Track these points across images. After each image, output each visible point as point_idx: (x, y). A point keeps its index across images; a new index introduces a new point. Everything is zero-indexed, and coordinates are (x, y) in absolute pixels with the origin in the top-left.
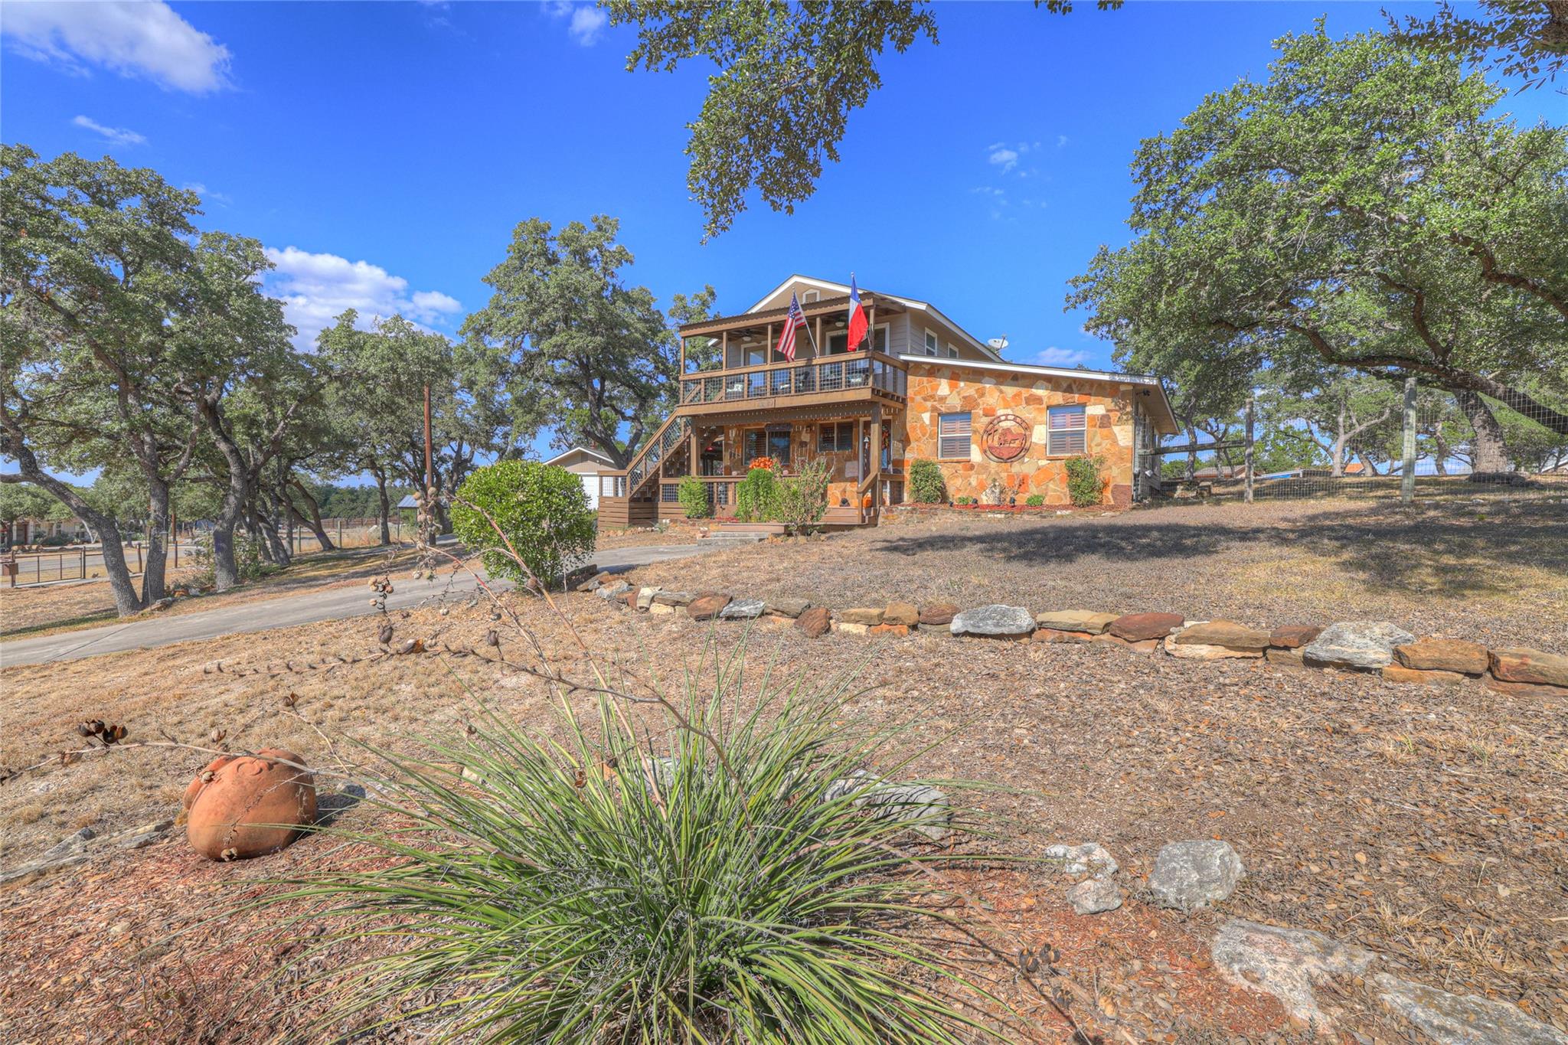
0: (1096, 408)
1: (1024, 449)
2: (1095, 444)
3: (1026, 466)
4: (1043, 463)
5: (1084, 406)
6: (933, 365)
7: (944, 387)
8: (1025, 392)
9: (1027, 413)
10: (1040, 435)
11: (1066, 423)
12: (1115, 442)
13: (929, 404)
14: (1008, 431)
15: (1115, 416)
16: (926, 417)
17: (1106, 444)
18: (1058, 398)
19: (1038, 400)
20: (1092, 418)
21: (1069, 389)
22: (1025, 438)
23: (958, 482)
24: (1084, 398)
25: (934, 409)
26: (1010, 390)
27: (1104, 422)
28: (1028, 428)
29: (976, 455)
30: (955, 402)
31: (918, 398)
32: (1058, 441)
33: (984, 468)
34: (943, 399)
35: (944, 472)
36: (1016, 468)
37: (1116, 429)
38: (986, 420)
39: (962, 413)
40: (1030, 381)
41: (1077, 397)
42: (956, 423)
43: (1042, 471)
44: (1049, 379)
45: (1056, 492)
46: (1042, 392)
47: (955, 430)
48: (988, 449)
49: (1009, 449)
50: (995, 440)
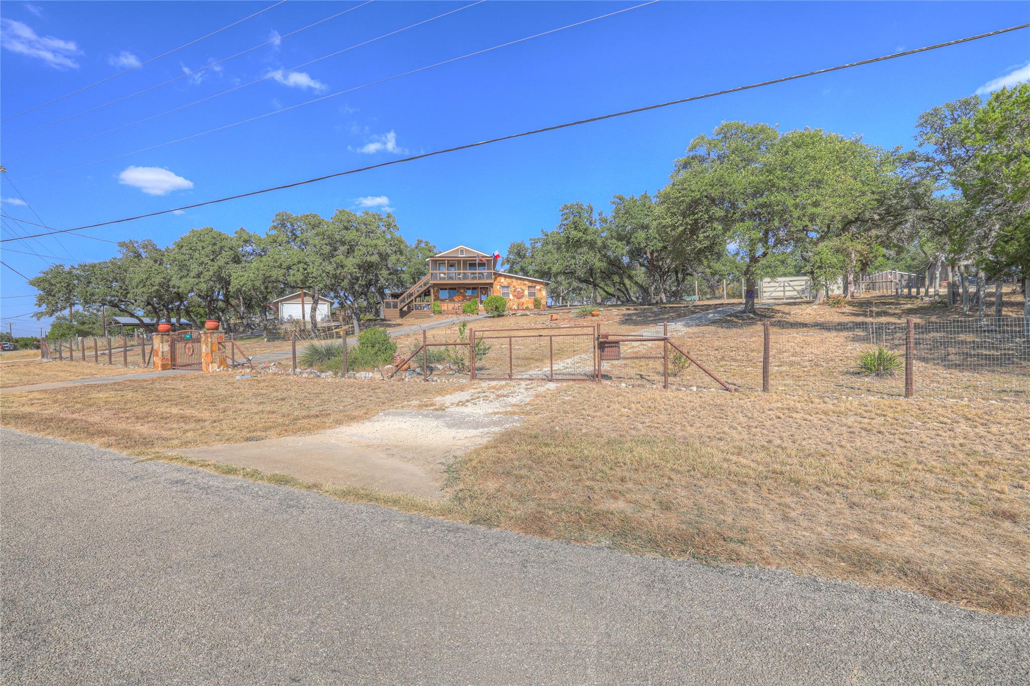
0: (538, 287)
1: (522, 296)
2: (538, 295)
3: (523, 300)
4: (528, 299)
5: (535, 287)
7: (503, 280)
8: (523, 282)
9: (524, 287)
10: (526, 292)
11: (532, 290)
14: (519, 291)
15: (542, 289)
16: (498, 287)
17: (541, 295)
18: (530, 284)
19: (526, 285)
20: (537, 289)
21: (532, 282)
22: (523, 293)
24: (536, 284)
25: (500, 285)
26: (519, 282)
27: (540, 290)
28: (524, 291)
29: (511, 296)
30: (506, 284)
31: (496, 282)
32: (530, 294)
33: (513, 300)
34: (502, 282)
36: (521, 300)
37: (543, 292)
38: (514, 288)
39: (508, 286)
40: (524, 280)
41: (534, 284)
42: (505, 289)
43: (527, 301)
44: (528, 280)
45: (531, 306)
46: (526, 282)
47: (505, 291)
48: (514, 296)
49: (519, 296)
50: (516, 294)
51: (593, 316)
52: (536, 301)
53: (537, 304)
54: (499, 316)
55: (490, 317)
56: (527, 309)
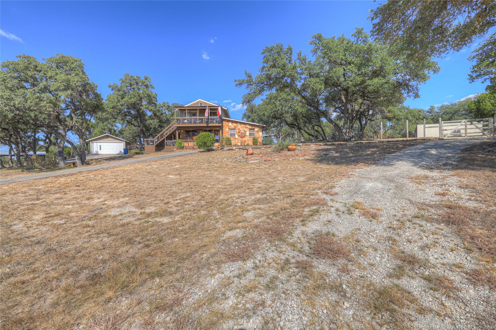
0: (256, 129)
1: (245, 136)
2: (256, 135)
4: (248, 138)
6: (228, 120)
7: (230, 124)
8: (245, 126)
9: (246, 130)
10: (248, 133)
11: (252, 132)
12: (259, 135)
13: (228, 127)
14: (242, 133)
15: (259, 131)
16: (227, 129)
17: (258, 135)
18: (250, 127)
19: (247, 127)
20: (256, 131)
21: (252, 126)
22: (245, 134)
23: (234, 141)
24: (254, 128)
25: (229, 128)
26: (242, 125)
27: (258, 132)
28: (246, 132)
29: (237, 137)
30: (233, 127)
31: (225, 126)
32: (250, 135)
33: (238, 139)
34: (230, 126)
35: (232, 139)
36: (244, 139)
37: (260, 133)
38: (238, 130)
39: (234, 129)
40: (246, 124)
41: (253, 127)
42: (233, 131)
43: (248, 140)
44: (249, 124)
45: (251, 143)
46: (248, 126)
47: (232, 132)
48: (239, 136)
49: (242, 136)
50: (240, 134)
51: (289, 150)
52: (254, 139)
53: (255, 142)
54: (209, 150)
55: (202, 152)
56: (248, 145)
